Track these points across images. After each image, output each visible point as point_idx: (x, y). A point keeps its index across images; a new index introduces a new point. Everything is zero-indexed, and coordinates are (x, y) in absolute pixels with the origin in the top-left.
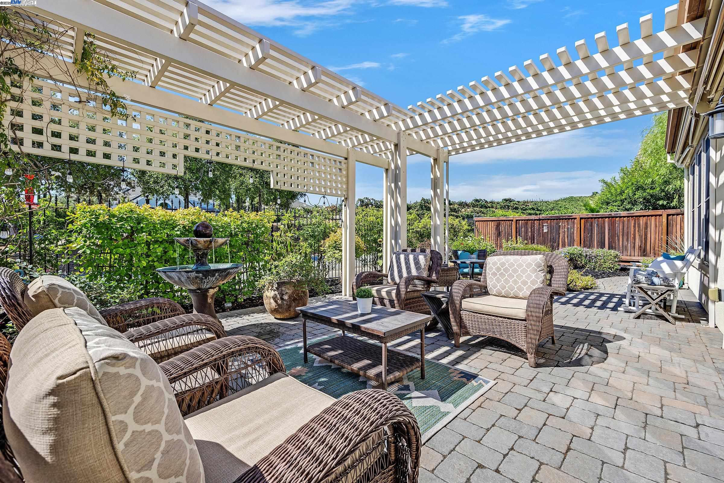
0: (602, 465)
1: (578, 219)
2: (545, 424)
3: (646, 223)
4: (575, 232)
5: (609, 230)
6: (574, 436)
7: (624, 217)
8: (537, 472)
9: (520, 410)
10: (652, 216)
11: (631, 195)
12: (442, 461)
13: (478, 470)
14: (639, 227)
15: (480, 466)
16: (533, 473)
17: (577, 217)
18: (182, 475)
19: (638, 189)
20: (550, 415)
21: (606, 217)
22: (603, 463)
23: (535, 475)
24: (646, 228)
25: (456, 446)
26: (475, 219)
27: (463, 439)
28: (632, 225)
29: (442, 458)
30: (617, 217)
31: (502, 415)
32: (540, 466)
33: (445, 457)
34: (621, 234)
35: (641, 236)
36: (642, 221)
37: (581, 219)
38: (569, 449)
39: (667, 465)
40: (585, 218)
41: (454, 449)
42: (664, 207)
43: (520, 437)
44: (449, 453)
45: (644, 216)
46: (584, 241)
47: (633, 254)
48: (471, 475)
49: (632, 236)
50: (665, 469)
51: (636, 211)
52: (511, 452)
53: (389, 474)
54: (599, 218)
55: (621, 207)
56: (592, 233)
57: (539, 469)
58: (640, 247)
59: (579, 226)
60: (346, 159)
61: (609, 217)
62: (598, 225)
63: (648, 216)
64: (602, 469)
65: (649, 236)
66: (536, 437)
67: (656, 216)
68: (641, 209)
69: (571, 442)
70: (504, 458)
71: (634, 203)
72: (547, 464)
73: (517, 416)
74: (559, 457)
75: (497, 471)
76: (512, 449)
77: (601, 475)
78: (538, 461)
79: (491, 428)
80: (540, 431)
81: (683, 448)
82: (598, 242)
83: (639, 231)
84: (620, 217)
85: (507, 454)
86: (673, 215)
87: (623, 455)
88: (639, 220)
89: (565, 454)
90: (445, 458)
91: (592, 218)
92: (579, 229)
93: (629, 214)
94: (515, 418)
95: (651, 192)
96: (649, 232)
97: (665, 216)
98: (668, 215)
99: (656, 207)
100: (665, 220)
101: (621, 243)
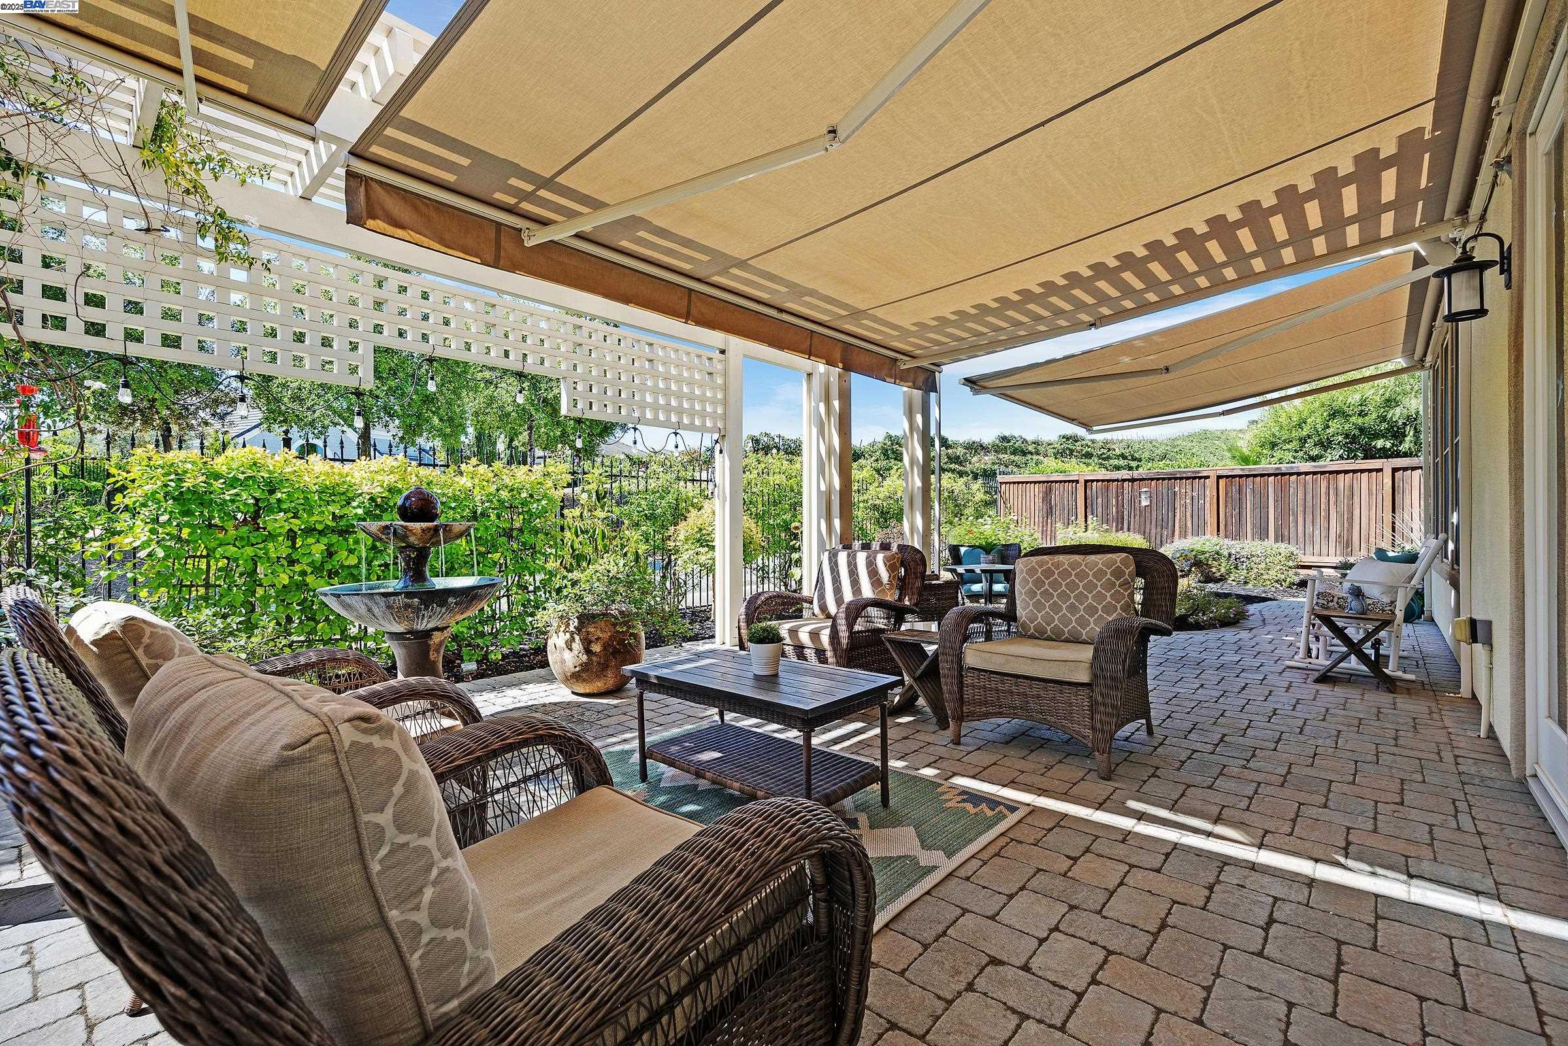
0: (1224, 952)
1: (1213, 479)
2: (1121, 884)
3: (1351, 487)
4: (1207, 505)
5: (1276, 501)
6: (1175, 902)
7: (1307, 474)
8: (1101, 968)
9: (1075, 860)
10: (1362, 471)
11: (1319, 427)
12: (920, 955)
13: (989, 968)
14: (1337, 494)
15: (995, 961)
16: (1092, 970)
17: (1211, 474)
18: (464, 928)
19: (1332, 416)
20: (1131, 866)
21: (1269, 475)
22: (1226, 947)
23: (1097, 973)
24: (1351, 497)
25: (948, 927)
26: (1000, 478)
27: (963, 915)
28: (1323, 490)
29: (921, 950)
30: (1291, 474)
31: (1039, 870)
32: (1106, 957)
33: (926, 947)
34: (1300, 509)
35: (1340, 516)
36: (1343, 481)
37: (1219, 477)
38: (1163, 926)
39: (1343, 947)
40: (1227, 477)
41: (944, 933)
42: (1385, 454)
43: (1072, 908)
44: (936, 940)
45: (1346, 472)
46: (1226, 525)
47: (1324, 551)
48: (975, 978)
49: (1323, 513)
50: (1339, 955)
51: (1331, 461)
52: (1055, 934)
53: (818, 957)
54: (1255, 476)
55: (1301, 454)
56: (1241, 508)
57: (1105, 961)
58: (1340, 536)
59: (1215, 493)
60: (723, 352)
61: (1276, 475)
62: (1253, 490)
63: (1354, 471)
64: (1222, 959)
65: (1356, 512)
66: (1104, 906)
67: (1370, 471)
68: (1341, 457)
69: (1169, 913)
70: (1040, 945)
71: (1326, 444)
72: (1120, 954)
73: (1070, 870)
74: (1144, 940)
75: (1026, 968)
76: (1056, 929)
77: (1219, 968)
78: (1104, 948)
79: (1017, 893)
80: (1111, 896)
81: (1378, 917)
82: (1254, 526)
83: (1336, 503)
84: (1299, 474)
85: (1046, 939)
86: (1405, 469)
87: (1263, 934)
88: (1336, 480)
89: (1156, 935)
90: (926, 950)
91: (1241, 476)
92: (1215, 500)
93: (1315, 467)
94: (1066, 873)
95: (1360, 421)
96: (1356, 506)
97: (1388, 473)
98: (1395, 470)
99: (1369, 454)
100: (1388, 480)
101: (1300, 530)
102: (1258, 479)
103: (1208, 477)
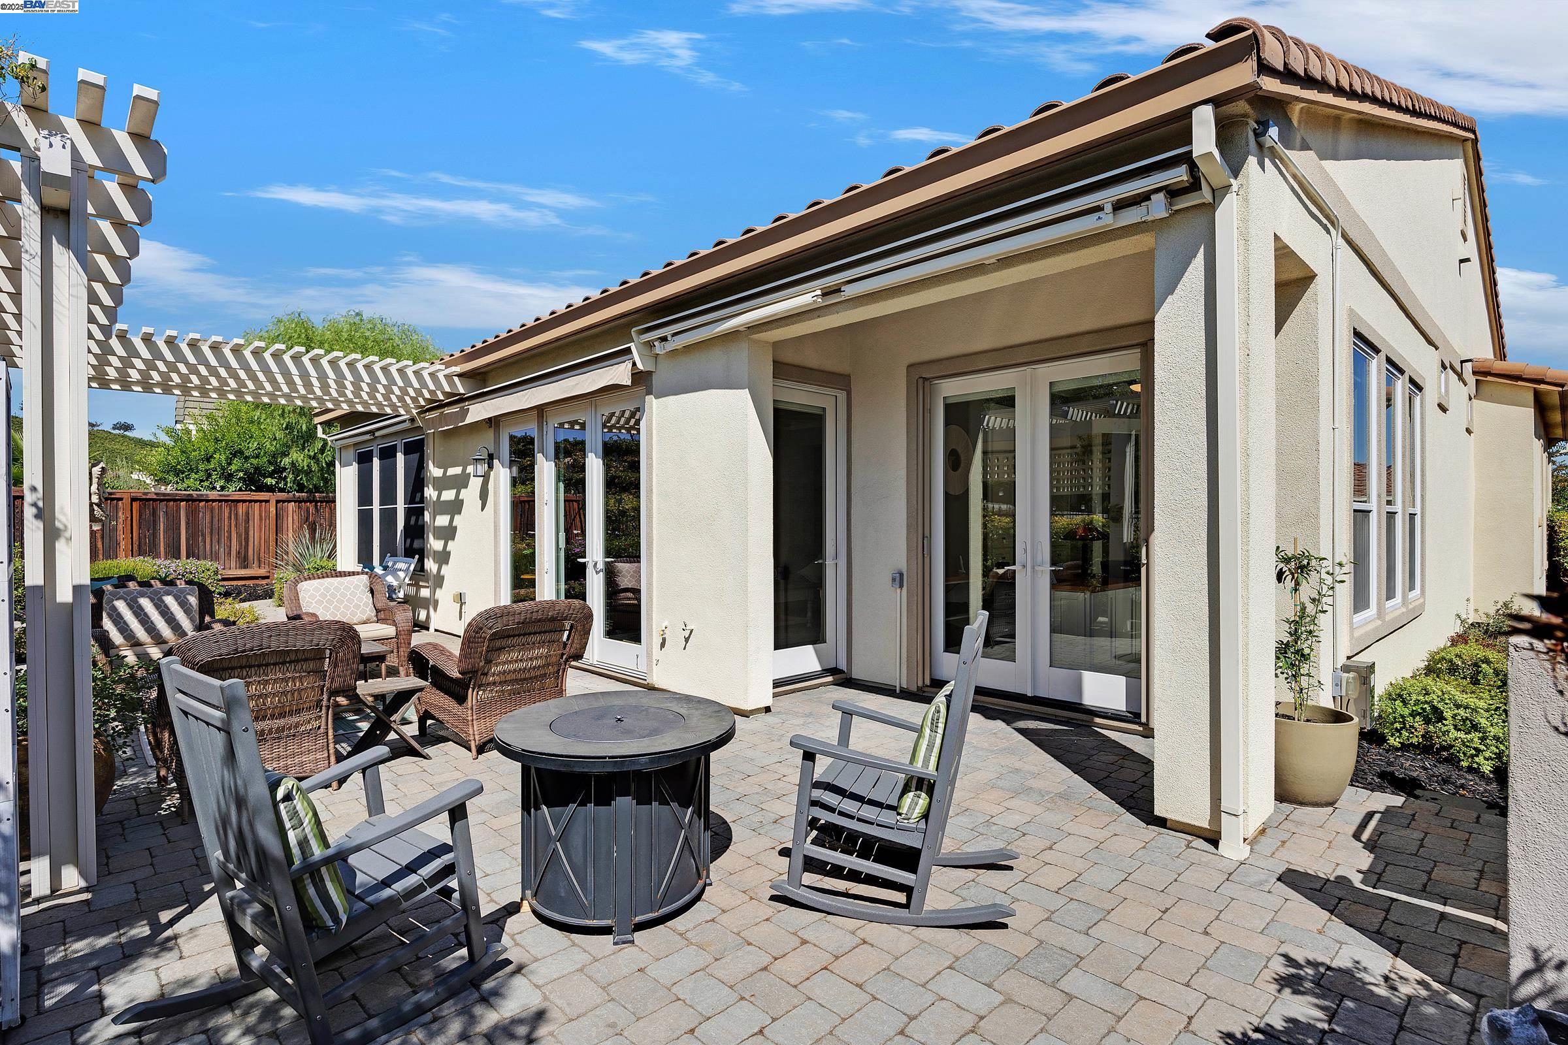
1: (127, 501)
3: (247, 514)
4: (120, 527)
5: (187, 523)
7: (214, 501)
10: (256, 501)
11: (224, 463)
14: (237, 519)
17: (125, 496)
19: (234, 455)
21: (182, 500)
24: (247, 521)
28: (227, 514)
30: (202, 501)
34: (207, 531)
35: (239, 535)
36: (242, 508)
37: (133, 500)
40: (141, 500)
42: (270, 489)
45: (244, 501)
46: (139, 546)
47: (227, 566)
49: (226, 534)
51: (232, 491)
54: (169, 500)
55: (206, 484)
56: (155, 529)
58: (239, 552)
59: (129, 516)
61: (187, 501)
62: (166, 513)
63: (250, 501)
65: (251, 533)
67: (261, 501)
68: (240, 490)
71: (229, 478)
82: (167, 546)
83: (236, 526)
84: (207, 501)
86: (284, 501)
88: (236, 507)
91: (154, 500)
92: (129, 522)
93: (221, 495)
95: (254, 461)
96: (251, 528)
97: (273, 503)
98: (278, 502)
99: (262, 488)
100: (273, 509)
101: (208, 547)
102: (172, 503)
103: (121, 499)
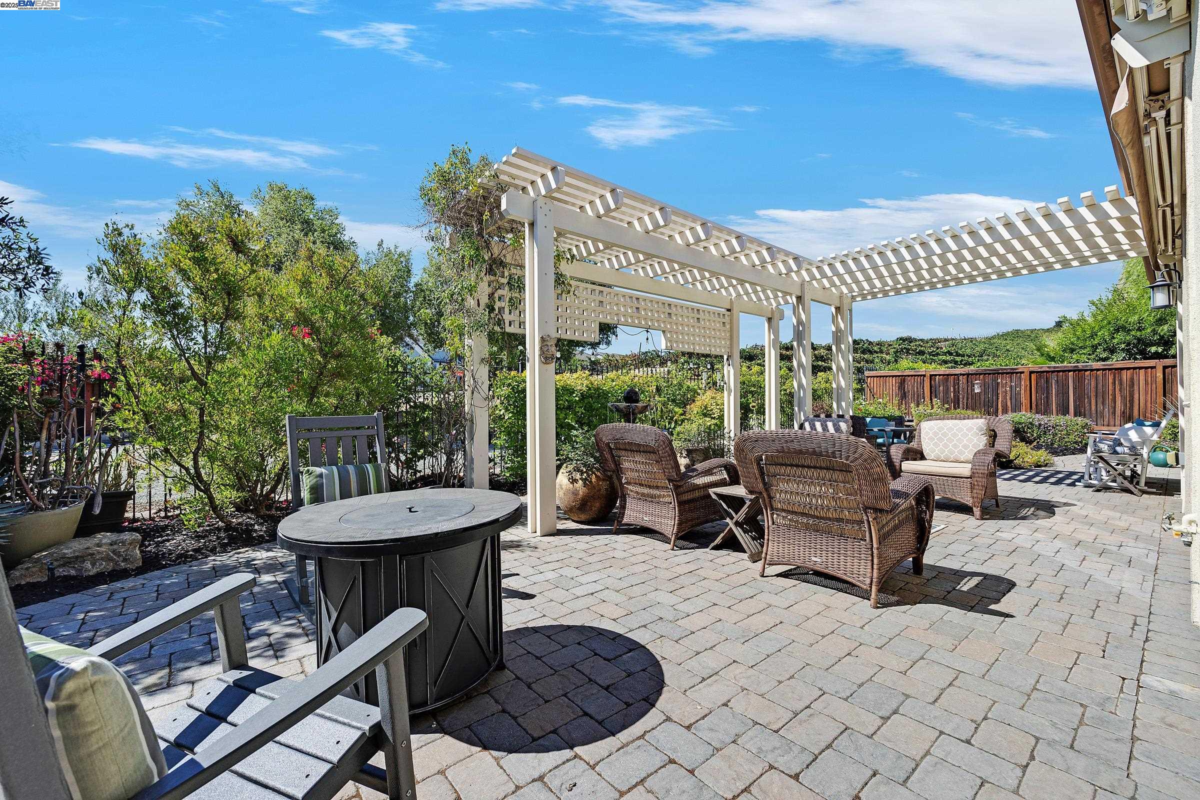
1: (1027, 374)
2: (994, 543)
3: (1132, 380)
4: (1023, 392)
5: (1074, 389)
7: (1098, 370)
9: (973, 538)
10: (1140, 368)
11: (1107, 338)
14: (1121, 384)
17: (1025, 370)
19: (1117, 331)
20: (998, 540)
21: (1070, 371)
24: (1132, 385)
26: (867, 373)
28: (1111, 381)
30: (1086, 370)
31: (958, 539)
34: (1093, 394)
35: (1124, 398)
36: (1125, 375)
37: (1031, 373)
40: (1037, 372)
42: (1157, 356)
45: (1129, 369)
46: (1037, 405)
47: (1112, 423)
49: (1110, 397)
51: (1117, 361)
54: (1059, 371)
55: (1093, 357)
56: (1048, 393)
58: (1123, 413)
59: (1028, 384)
60: (729, 310)
61: (1074, 371)
62: (1057, 381)
63: (1134, 368)
65: (1136, 396)
66: (989, 547)
67: (1147, 368)
68: (1124, 359)
71: (1112, 351)
73: (971, 540)
79: (952, 543)
80: (991, 545)
82: (1058, 406)
83: (1120, 390)
84: (1092, 370)
86: (1173, 367)
88: (1120, 374)
91: (1048, 372)
92: (1028, 388)
93: (1104, 365)
95: (1138, 334)
96: (1136, 392)
97: (1160, 369)
98: (1165, 368)
99: (1146, 356)
100: (1160, 375)
101: (1093, 408)
102: (1061, 373)
103: (1023, 372)
